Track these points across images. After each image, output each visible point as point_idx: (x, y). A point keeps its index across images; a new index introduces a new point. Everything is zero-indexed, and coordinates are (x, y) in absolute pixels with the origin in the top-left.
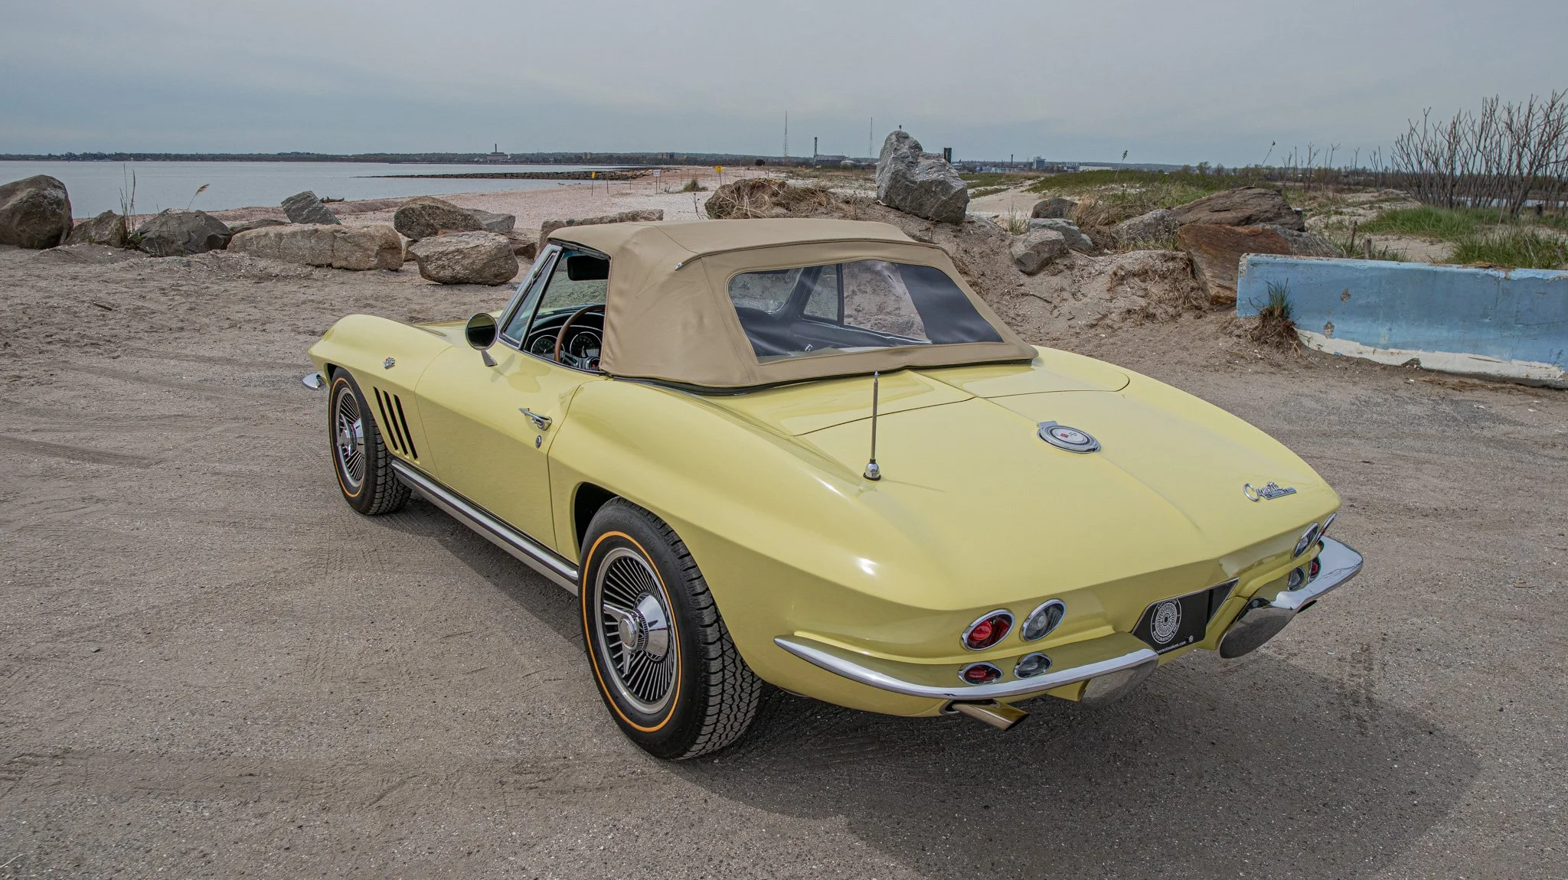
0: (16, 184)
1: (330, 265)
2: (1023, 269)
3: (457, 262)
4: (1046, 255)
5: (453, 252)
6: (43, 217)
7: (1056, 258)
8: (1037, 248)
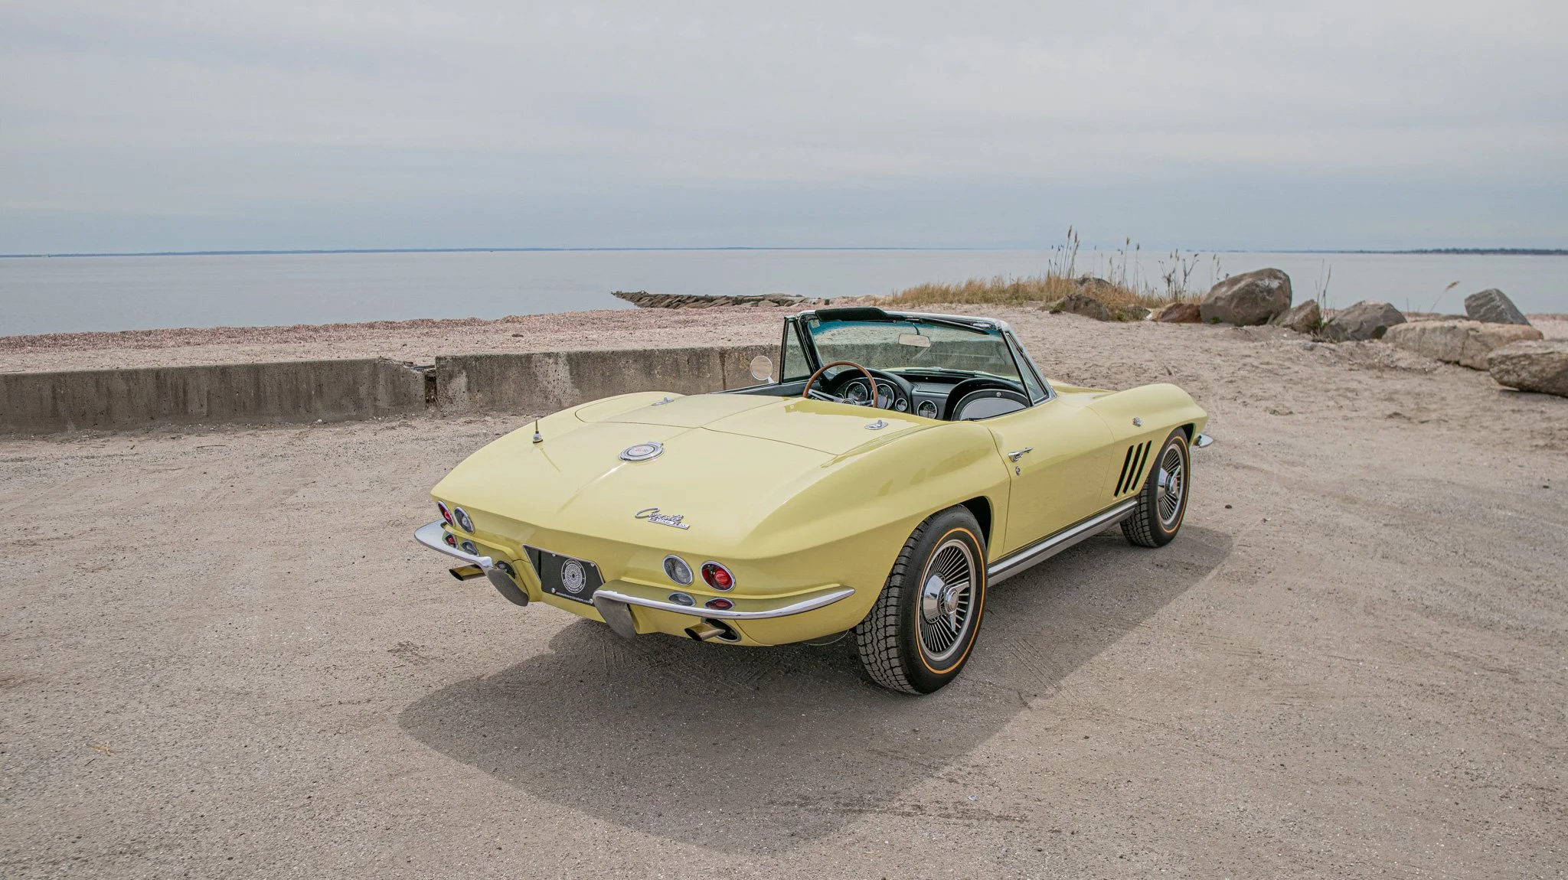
0: (1245, 275)
1: (1457, 363)
3: (1523, 368)
6: (1255, 303)
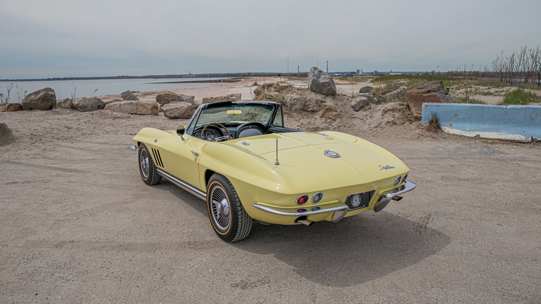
0: (40, 90)
1: (136, 114)
2: (354, 109)
3: (176, 112)
4: (362, 105)
5: (174, 108)
6: (48, 100)
7: (365, 106)
8: (359, 103)
